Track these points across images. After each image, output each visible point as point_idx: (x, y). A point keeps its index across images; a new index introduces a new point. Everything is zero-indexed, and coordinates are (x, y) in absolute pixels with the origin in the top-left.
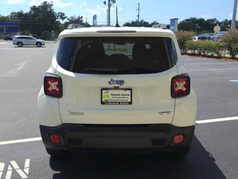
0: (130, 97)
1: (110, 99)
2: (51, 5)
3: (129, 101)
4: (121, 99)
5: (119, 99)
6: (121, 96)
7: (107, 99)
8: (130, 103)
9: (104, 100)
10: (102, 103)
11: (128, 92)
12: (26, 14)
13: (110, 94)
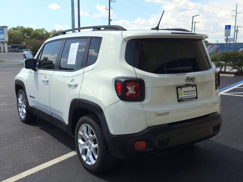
0: (195, 92)
1: (184, 96)
3: (196, 96)
4: (191, 95)
5: (189, 95)
6: (190, 93)
7: (181, 96)
8: (197, 98)
9: (180, 98)
10: (179, 101)
11: (194, 87)
13: (183, 91)
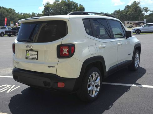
0: (37, 56)
2: (139, 3)
5: (32, 56)
6: (33, 55)
7: (28, 56)
8: (37, 59)
9: (27, 57)
10: (26, 58)
11: (36, 53)
12: (122, 11)
13: (29, 53)
